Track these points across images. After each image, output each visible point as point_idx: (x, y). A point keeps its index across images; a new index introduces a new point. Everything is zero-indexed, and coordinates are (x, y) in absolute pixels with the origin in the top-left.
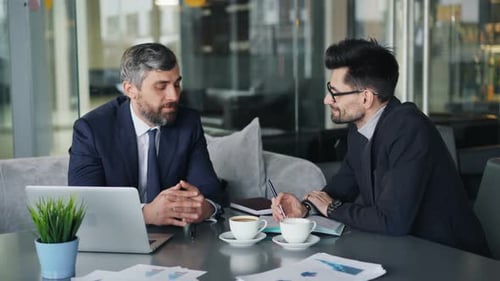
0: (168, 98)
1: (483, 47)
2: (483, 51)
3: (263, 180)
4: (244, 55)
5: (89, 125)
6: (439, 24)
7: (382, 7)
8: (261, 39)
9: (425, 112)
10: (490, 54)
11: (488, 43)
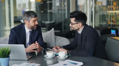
0: (36, 24)
1: (107, 11)
2: (107, 12)
3: (55, 42)
4: (51, 13)
5: (14, 30)
6: (97, 6)
7: (83, 2)
8: (55, 10)
9: (93, 27)
10: (109, 13)
11: (108, 10)
